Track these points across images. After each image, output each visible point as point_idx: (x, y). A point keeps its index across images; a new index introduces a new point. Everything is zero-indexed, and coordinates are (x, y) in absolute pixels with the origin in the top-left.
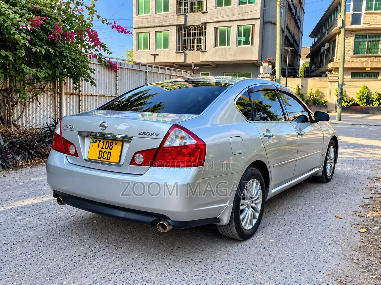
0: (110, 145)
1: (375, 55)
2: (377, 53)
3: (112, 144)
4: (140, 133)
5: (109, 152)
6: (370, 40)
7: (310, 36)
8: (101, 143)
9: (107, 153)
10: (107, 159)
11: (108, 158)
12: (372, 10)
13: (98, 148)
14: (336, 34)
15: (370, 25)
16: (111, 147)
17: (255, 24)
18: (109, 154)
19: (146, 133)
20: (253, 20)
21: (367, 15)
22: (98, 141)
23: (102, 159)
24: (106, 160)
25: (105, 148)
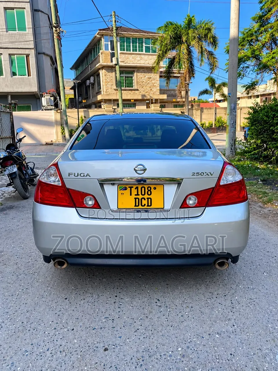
0: (146, 191)
1: (131, 88)
2: (132, 87)
3: (149, 189)
4: (194, 174)
5: (148, 199)
6: (127, 75)
7: (71, 69)
8: (133, 189)
9: (146, 200)
10: (148, 206)
11: (149, 204)
12: (125, 51)
13: (131, 195)
14: (99, 69)
15: (125, 63)
16: (149, 192)
17: (29, 54)
18: (149, 200)
19: (200, 173)
20: (27, 50)
21: (122, 55)
22: (129, 187)
23: (140, 207)
24: (146, 207)
25: (140, 195)
